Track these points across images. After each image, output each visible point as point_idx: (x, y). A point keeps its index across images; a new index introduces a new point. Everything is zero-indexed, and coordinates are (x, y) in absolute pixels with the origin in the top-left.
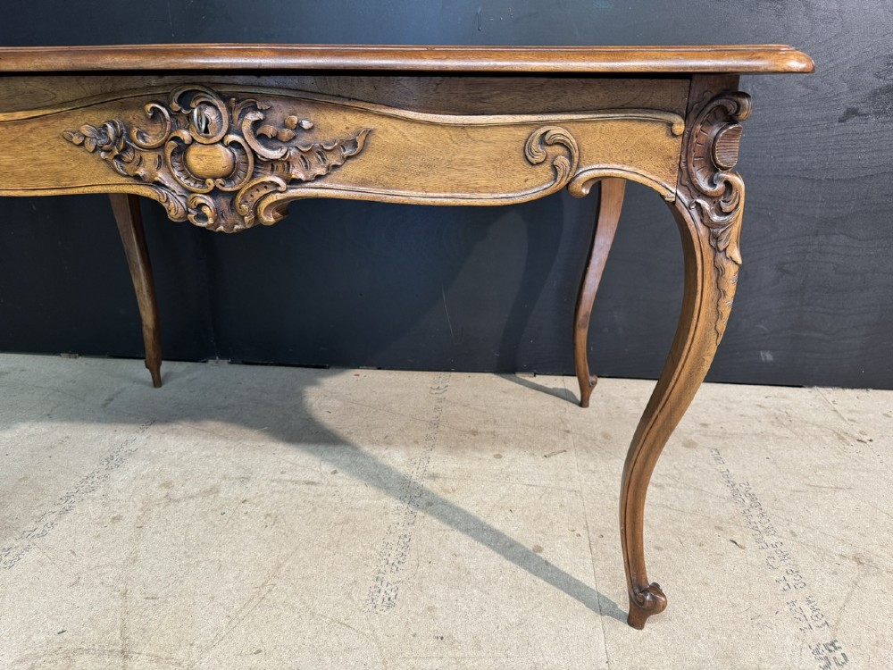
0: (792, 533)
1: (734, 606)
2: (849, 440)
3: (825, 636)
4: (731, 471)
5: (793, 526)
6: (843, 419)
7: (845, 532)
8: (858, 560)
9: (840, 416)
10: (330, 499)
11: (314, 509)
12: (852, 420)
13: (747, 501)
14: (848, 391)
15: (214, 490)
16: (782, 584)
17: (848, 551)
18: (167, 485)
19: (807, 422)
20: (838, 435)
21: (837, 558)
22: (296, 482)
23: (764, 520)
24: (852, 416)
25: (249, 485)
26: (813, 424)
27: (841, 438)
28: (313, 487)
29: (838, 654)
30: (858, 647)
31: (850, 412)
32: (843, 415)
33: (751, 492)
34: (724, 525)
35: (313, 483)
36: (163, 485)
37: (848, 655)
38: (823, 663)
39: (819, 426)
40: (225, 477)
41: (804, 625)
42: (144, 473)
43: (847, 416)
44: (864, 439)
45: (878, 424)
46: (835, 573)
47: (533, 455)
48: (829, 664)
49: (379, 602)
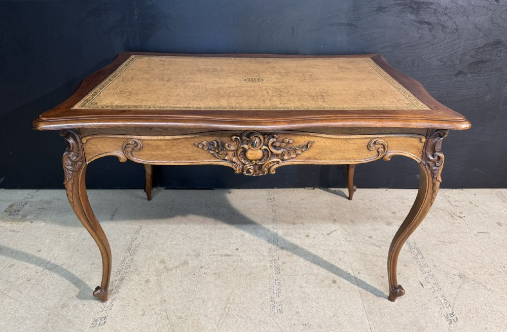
0: (435, 266)
1: (415, 300)
2: (455, 216)
3: (450, 311)
5: (435, 262)
7: (455, 263)
8: (460, 276)
9: (451, 204)
11: (234, 269)
12: (456, 206)
13: (416, 251)
14: (454, 190)
16: (432, 290)
17: (457, 272)
18: (162, 262)
19: (437, 209)
21: (452, 276)
22: (221, 256)
23: (423, 260)
24: (457, 204)
25: (201, 258)
26: (440, 209)
27: (452, 216)
28: (230, 258)
29: (454, 318)
30: (461, 314)
31: (456, 201)
33: (417, 247)
34: (407, 264)
35: (229, 256)
37: (458, 318)
38: (449, 322)
39: (443, 210)
41: (442, 307)
42: (149, 255)
43: (454, 204)
44: (462, 216)
45: (467, 208)
46: (452, 283)
47: (322, 234)
48: (451, 323)
49: (276, 311)
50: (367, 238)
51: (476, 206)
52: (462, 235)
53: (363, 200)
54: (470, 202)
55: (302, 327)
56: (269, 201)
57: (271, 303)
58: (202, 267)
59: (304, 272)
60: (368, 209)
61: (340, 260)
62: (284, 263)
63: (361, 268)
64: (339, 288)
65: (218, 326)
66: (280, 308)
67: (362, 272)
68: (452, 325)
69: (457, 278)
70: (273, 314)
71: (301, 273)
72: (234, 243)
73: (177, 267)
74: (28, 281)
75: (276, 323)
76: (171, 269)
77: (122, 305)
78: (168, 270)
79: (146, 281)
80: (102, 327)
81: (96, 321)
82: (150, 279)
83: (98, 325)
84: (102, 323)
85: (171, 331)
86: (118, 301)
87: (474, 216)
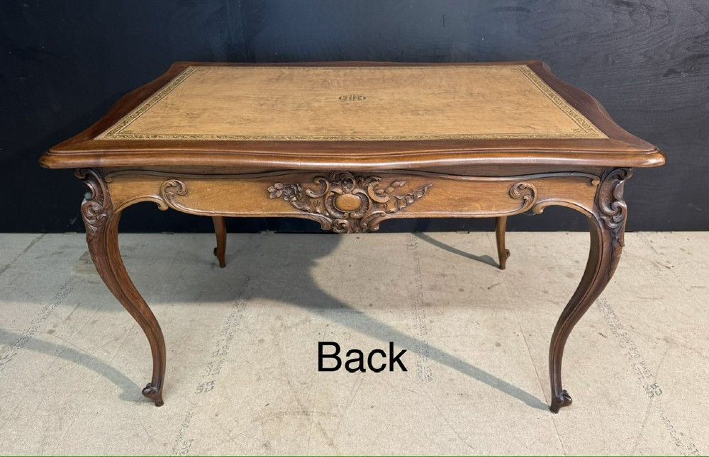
0: (631, 327)
1: (604, 368)
2: (660, 267)
3: (651, 381)
5: (631, 323)
6: (657, 253)
8: (666, 340)
9: (655, 251)
12: (662, 254)
13: (606, 309)
14: (659, 233)
16: (628, 356)
17: (661, 335)
19: (636, 257)
20: (654, 264)
21: (655, 339)
23: (616, 320)
24: (662, 251)
26: (639, 257)
27: (656, 266)
29: (657, 390)
30: (667, 385)
31: (661, 248)
32: (657, 250)
33: (607, 303)
34: (595, 325)
37: (662, 389)
38: (650, 395)
39: (643, 259)
41: (640, 376)
43: (659, 251)
44: (669, 265)
45: (677, 256)
46: (655, 348)
47: (481, 288)
48: (653, 396)
49: (424, 378)
50: (541, 293)
51: (689, 253)
52: (669, 289)
53: (535, 246)
54: (681, 249)
55: (458, 397)
56: (410, 248)
57: (416, 368)
58: (328, 326)
59: (458, 333)
60: (542, 257)
61: (505, 319)
62: (431, 322)
63: (533, 329)
64: (505, 352)
65: (351, 394)
66: (429, 374)
67: (534, 334)
68: (654, 399)
69: (661, 343)
70: (420, 381)
71: (454, 334)
72: (367, 298)
73: (297, 325)
74: (116, 340)
75: (425, 392)
76: (290, 327)
77: (232, 368)
78: (286, 328)
79: (260, 341)
80: (209, 392)
81: (202, 386)
82: (265, 339)
83: (204, 390)
84: (209, 387)
85: (294, 398)
86: (226, 363)
87: (687, 265)
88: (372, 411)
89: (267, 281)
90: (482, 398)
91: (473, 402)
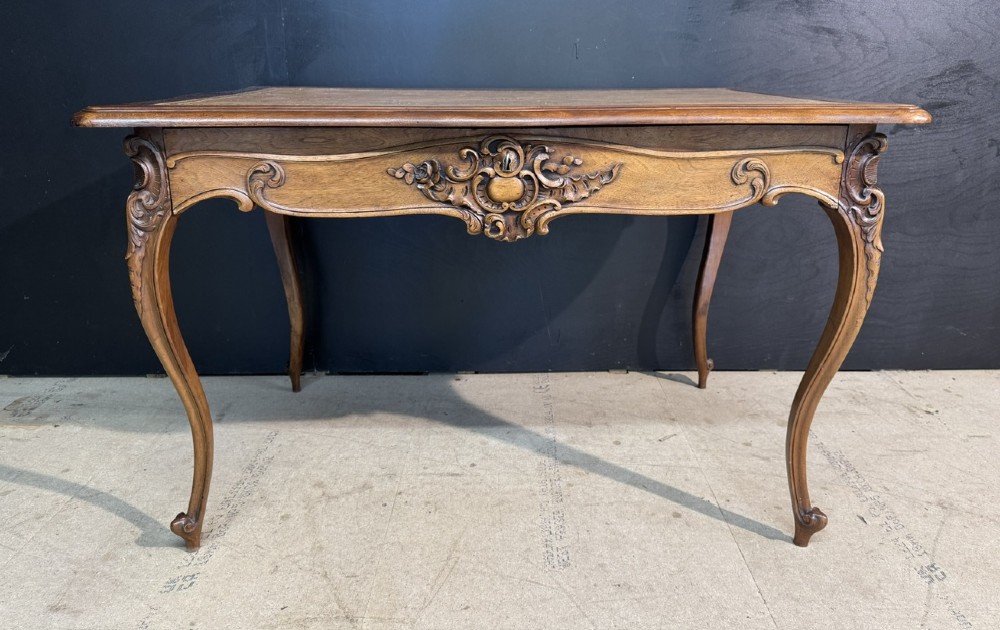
0: (885, 488)
1: (850, 544)
2: (918, 412)
3: (926, 561)
4: (825, 443)
5: (884, 483)
6: (910, 395)
7: (927, 484)
8: (940, 504)
9: (907, 393)
10: (478, 487)
11: (468, 495)
12: (918, 396)
13: (843, 466)
14: (911, 373)
15: (366, 486)
16: (885, 527)
17: (932, 499)
18: (319, 485)
19: (880, 400)
20: (909, 409)
21: (925, 505)
22: (441, 475)
23: (860, 480)
24: (919, 393)
25: (398, 479)
26: (886, 401)
27: (910, 410)
28: (458, 478)
29: (938, 573)
30: (952, 566)
31: (916, 389)
32: (910, 392)
33: (845, 459)
34: (828, 486)
35: (457, 475)
36: (315, 485)
37: (946, 572)
38: (928, 580)
39: (891, 402)
40: (372, 475)
41: (908, 555)
42: (292, 476)
43: (913, 393)
44: (932, 410)
45: (941, 399)
46: (925, 516)
47: (648, 440)
48: (932, 580)
49: (556, 563)
50: (740, 446)
51: (958, 395)
52: (936, 440)
53: (728, 388)
54: (946, 390)
55: (612, 590)
56: (538, 391)
57: (544, 550)
58: (400, 493)
59: (613, 499)
60: (739, 401)
61: (686, 480)
62: (570, 485)
63: (732, 492)
64: (687, 524)
65: (432, 589)
66: (565, 557)
67: (733, 498)
68: (935, 585)
69: (934, 510)
70: (550, 567)
71: (606, 500)
72: (467, 455)
73: (348, 493)
74: (38, 518)
75: (557, 583)
76: (336, 497)
77: (230, 556)
78: (330, 498)
79: (283, 517)
80: (184, 591)
81: (173, 581)
82: (292, 514)
83: (176, 587)
84: (186, 584)
85: (333, 598)
86: (222, 548)
87: (957, 410)
88: (467, 614)
89: (307, 435)
90: (653, 591)
91: (637, 596)
